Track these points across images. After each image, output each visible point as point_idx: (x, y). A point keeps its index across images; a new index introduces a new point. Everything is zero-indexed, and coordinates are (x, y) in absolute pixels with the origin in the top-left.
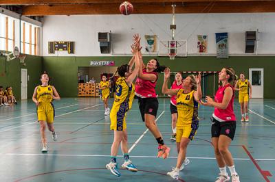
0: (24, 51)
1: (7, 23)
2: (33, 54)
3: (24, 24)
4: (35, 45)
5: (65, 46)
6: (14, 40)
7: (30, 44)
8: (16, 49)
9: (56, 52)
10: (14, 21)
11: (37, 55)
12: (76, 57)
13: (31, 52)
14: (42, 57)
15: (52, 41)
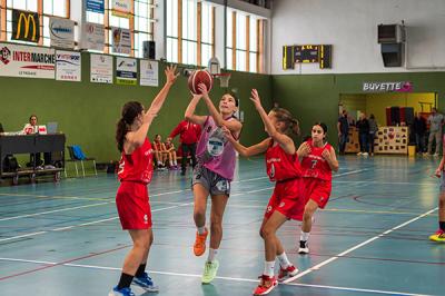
0: (234, 65)
1: (200, 13)
2: (253, 70)
3: (235, 13)
4: (258, 53)
5: (313, 53)
6: (214, 45)
7: (248, 51)
8: (214, 62)
9: (297, 66)
10: (214, 9)
11: (261, 72)
12: (334, 75)
13: (248, 67)
14: (271, 76)
15: (291, 44)
